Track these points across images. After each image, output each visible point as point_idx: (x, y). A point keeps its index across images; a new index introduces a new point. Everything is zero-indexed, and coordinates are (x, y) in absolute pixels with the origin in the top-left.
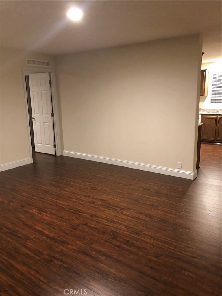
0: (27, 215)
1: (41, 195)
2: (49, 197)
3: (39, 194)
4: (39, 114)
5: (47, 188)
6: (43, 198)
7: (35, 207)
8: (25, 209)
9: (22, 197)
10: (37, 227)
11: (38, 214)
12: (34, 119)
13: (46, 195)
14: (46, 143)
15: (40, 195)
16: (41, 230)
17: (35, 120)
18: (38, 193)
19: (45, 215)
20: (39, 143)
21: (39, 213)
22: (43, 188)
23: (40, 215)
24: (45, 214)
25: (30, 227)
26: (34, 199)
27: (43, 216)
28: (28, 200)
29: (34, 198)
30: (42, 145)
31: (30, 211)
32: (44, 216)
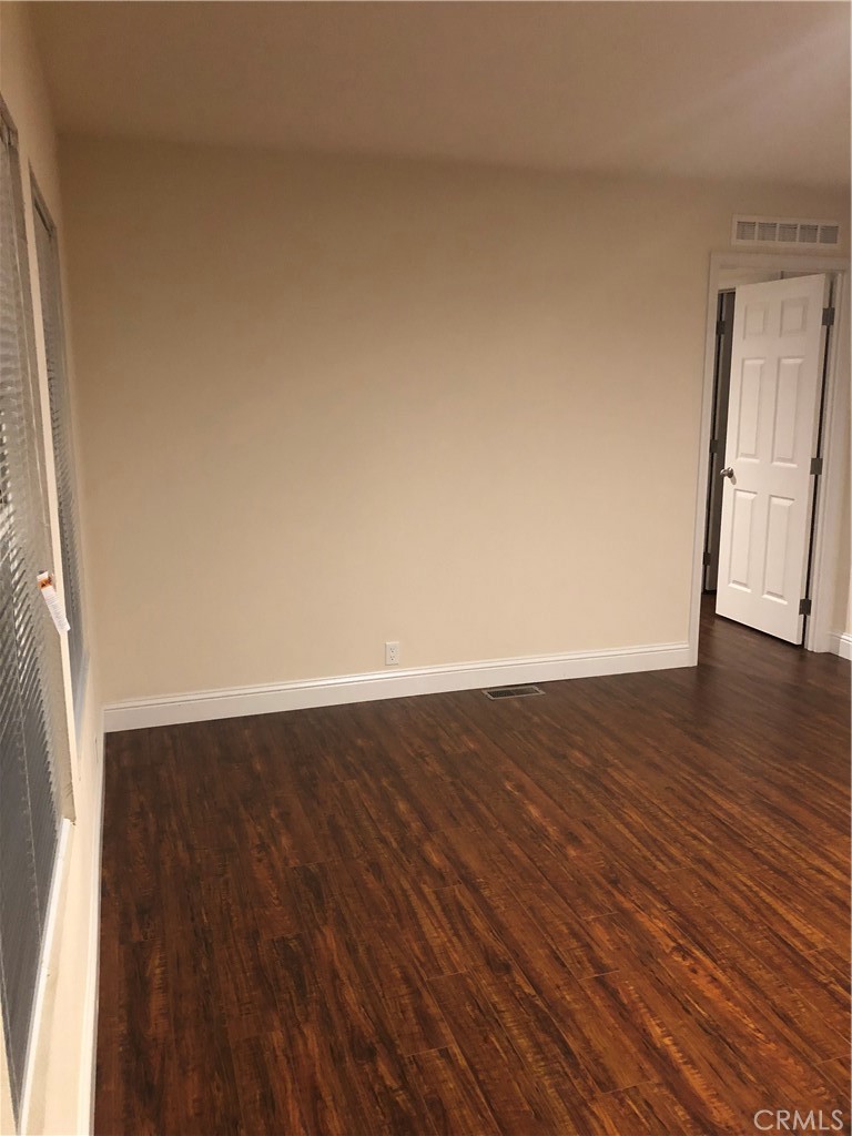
0: (626, 937)
1: (705, 844)
2: (740, 870)
3: (695, 837)
4: (754, 456)
5: (735, 810)
6: (709, 866)
7: (666, 902)
8: (622, 899)
9: (620, 827)
10: (658, 1030)
11: (674, 948)
12: (731, 475)
13: (728, 854)
14: (767, 588)
15: (700, 840)
16: (677, 1056)
17: (734, 482)
18: (694, 830)
19: (705, 969)
20: (735, 582)
21: (679, 948)
22: (720, 808)
23: (680, 959)
24: (707, 962)
25: (624, 1012)
26: (672, 858)
27: (695, 971)
28: (644, 857)
29: (673, 851)
30: (749, 591)
31: (642, 918)
32: (701, 972)
